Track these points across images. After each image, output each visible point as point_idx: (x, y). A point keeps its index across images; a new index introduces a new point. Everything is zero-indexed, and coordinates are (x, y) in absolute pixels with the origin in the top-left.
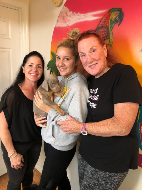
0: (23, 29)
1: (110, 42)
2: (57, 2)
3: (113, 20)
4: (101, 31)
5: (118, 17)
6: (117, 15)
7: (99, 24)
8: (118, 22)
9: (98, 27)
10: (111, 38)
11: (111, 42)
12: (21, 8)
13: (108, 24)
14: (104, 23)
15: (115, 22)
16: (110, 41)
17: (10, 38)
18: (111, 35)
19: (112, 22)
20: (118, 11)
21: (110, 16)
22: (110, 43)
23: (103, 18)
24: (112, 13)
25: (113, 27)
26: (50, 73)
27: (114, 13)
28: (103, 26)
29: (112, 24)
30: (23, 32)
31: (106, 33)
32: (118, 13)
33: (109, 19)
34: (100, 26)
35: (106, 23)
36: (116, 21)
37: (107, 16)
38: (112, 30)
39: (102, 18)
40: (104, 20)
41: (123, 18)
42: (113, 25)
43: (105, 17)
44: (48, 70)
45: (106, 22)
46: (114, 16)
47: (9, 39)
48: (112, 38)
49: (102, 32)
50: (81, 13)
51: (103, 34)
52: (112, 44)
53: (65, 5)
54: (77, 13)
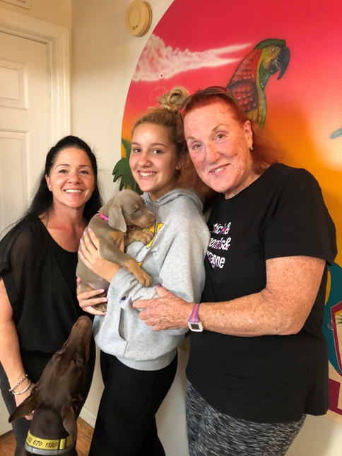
0: (58, 86)
1: (259, 115)
2: (137, 26)
3: (266, 66)
4: (239, 90)
5: (278, 60)
6: (276, 54)
7: (234, 76)
8: (277, 70)
9: (231, 82)
10: (262, 107)
11: (262, 117)
12: (52, 39)
13: (255, 74)
14: (245, 74)
15: (271, 71)
16: (260, 113)
17: (27, 108)
18: (262, 101)
19: (264, 72)
20: (278, 46)
21: (259, 58)
22: (260, 118)
23: (243, 61)
24: (264, 50)
25: (267, 81)
26: (121, 189)
27: (269, 51)
28: (242, 80)
29: (264, 75)
30: (58, 94)
31: (249, 95)
32: (278, 50)
33: (257, 63)
34: (236, 79)
35: (249, 74)
36: (272, 68)
37: (251, 57)
38: (263, 89)
39: (241, 62)
40: (246, 66)
41: (289, 61)
42: (266, 78)
43: (247, 59)
44: (115, 181)
45: (250, 70)
46: (267, 57)
47: (25, 109)
48: (265, 107)
49: (242, 93)
50: (193, 49)
51: (244, 99)
52: (264, 120)
53: (156, 32)
54: (183, 50)
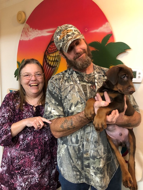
2: (21, 20)
7: (52, 39)
9: (51, 41)
26: (17, 80)
44: (15, 77)
54: (36, 29)
